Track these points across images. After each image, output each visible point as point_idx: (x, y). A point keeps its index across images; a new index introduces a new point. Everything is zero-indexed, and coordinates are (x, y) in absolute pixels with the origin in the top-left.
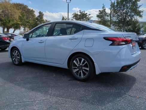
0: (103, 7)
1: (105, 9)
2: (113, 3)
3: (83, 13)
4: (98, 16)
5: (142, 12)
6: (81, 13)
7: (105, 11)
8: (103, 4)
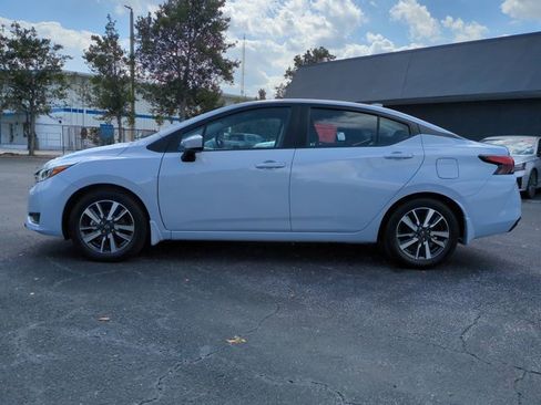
0: (109, 28)
1: (117, 37)
2: (143, 20)
3: (27, 36)
4: (89, 57)
5: (236, 65)
6: (18, 33)
7: (115, 44)
8: (108, 17)
